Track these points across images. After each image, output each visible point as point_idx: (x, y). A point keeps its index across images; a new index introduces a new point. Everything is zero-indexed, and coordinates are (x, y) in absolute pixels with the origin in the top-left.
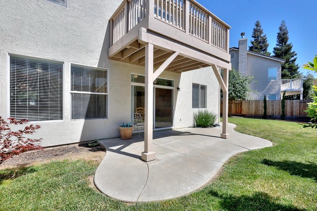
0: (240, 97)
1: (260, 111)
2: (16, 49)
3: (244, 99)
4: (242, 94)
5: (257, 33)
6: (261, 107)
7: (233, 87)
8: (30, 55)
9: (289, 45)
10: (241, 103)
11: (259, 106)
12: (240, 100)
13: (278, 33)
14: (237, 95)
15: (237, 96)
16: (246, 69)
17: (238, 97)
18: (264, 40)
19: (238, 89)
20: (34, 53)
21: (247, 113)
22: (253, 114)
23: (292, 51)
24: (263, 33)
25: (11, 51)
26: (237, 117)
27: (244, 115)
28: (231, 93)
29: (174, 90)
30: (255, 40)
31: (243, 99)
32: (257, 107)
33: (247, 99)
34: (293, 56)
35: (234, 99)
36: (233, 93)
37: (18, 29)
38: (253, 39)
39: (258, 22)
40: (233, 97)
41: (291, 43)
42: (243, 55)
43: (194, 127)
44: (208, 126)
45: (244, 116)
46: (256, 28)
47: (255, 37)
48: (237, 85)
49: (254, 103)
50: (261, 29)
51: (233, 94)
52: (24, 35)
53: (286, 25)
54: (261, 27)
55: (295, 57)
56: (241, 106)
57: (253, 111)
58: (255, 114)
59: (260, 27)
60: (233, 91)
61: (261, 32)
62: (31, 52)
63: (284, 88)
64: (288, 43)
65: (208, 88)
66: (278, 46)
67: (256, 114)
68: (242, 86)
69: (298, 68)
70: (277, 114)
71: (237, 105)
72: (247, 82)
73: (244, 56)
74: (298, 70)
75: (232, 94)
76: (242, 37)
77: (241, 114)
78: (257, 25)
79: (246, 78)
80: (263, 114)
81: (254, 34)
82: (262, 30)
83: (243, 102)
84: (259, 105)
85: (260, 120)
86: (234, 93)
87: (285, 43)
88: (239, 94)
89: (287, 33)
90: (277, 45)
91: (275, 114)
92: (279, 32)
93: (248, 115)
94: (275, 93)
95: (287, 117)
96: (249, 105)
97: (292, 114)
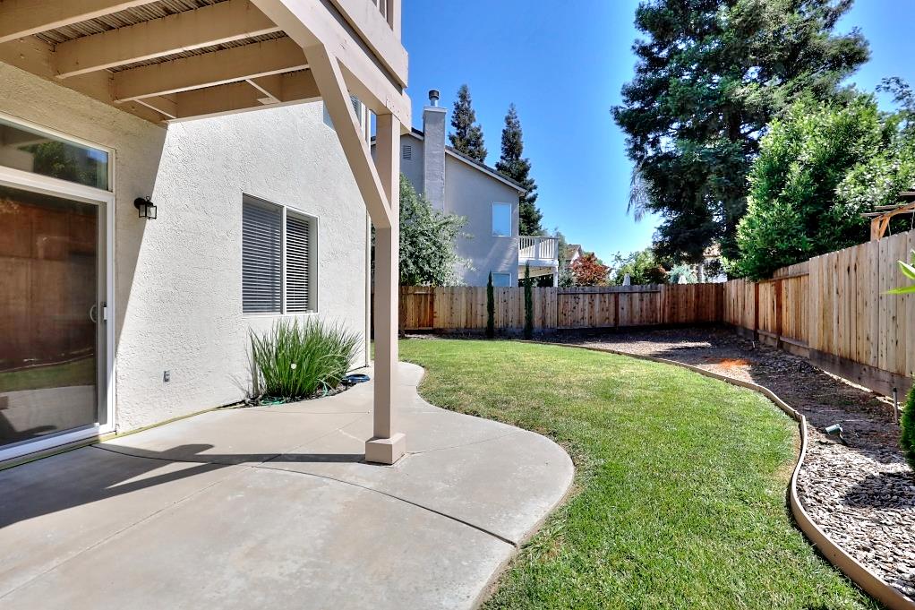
0: (430, 278)
1: (479, 317)
3: (439, 283)
4: (435, 268)
5: (463, 116)
6: (479, 307)
7: (410, 244)
9: (523, 163)
10: (433, 295)
11: (477, 304)
12: (429, 284)
13: (504, 131)
14: (421, 269)
15: (423, 273)
16: (442, 196)
17: (423, 276)
18: (479, 138)
19: (424, 252)
21: (447, 325)
22: (463, 326)
23: (528, 178)
24: (474, 121)
26: (420, 336)
27: (440, 329)
28: (405, 261)
29: (109, 206)
30: (458, 133)
31: (439, 281)
32: (470, 305)
33: (447, 283)
34: (530, 191)
35: (413, 283)
36: (410, 262)
38: (454, 131)
39: (465, 89)
40: (411, 275)
41: (527, 160)
42: (434, 156)
43: (253, 401)
44: (321, 386)
45: (441, 333)
46: (460, 103)
47: (458, 127)
48: (421, 239)
49: (463, 295)
50: (471, 109)
51: (412, 266)
53: (517, 115)
54: (471, 104)
55: (534, 192)
56: (432, 303)
57: (461, 320)
58: (465, 328)
59: (469, 102)
60: (411, 255)
61: (471, 118)
63: (524, 256)
64: (522, 158)
65: (322, 231)
66: (504, 162)
67: (469, 326)
68: (434, 244)
69: (540, 217)
70: (515, 324)
71: (420, 303)
72: (446, 234)
73: (437, 160)
74: (540, 223)
75: (407, 266)
76: (433, 104)
77: (431, 328)
78: (463, 97)
79: (445, 221)
80: (485, 325)
81: (457, 117)
82: (474, 112)
83: (436, 291)
84: (476, 300)
85: (480, 342)
86: (414, 263)
87: (518, 156)
88: (426, 268)
89: (520, 136)
90: (502, 158)
91: (510, 324)
92: (505, 128)
93: (449, 331)
94: (506, 269)
95: (535, 330)
96: (451, 299)
97: (543, 323)
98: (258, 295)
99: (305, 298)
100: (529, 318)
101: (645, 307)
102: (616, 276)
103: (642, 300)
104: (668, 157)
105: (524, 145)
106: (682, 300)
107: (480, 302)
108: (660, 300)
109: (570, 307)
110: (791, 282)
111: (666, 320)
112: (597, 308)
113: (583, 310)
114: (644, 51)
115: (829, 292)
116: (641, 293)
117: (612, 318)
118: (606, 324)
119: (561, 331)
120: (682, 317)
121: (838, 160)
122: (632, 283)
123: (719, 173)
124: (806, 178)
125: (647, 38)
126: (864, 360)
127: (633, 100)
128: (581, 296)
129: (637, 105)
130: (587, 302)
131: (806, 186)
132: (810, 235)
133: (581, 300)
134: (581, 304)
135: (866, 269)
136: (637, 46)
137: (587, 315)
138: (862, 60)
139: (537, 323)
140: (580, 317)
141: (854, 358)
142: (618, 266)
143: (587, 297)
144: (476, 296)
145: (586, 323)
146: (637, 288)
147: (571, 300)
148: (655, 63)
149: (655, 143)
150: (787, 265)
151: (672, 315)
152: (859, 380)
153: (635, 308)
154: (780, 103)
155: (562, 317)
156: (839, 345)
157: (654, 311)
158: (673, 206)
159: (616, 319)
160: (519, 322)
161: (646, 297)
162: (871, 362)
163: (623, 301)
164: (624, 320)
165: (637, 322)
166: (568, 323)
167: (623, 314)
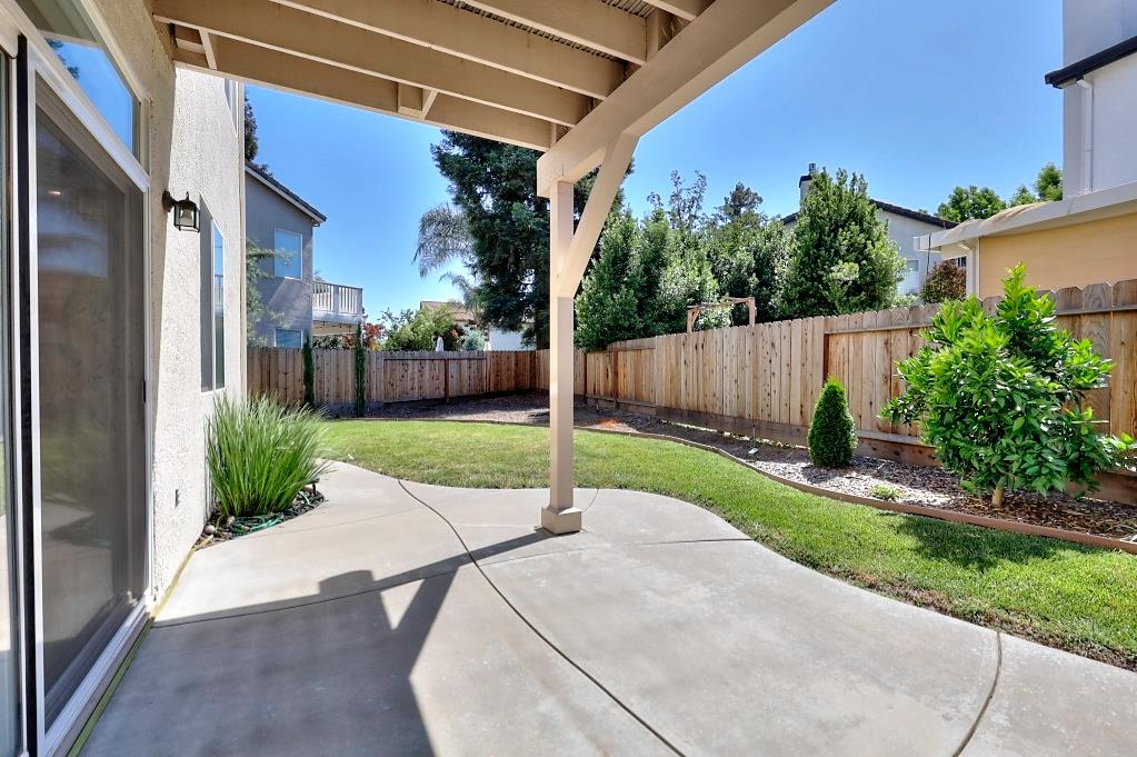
29: (146, 203)
63: (320, 310)
94: (298, 324)
100: (360, 391)
101: (472, 374)
103: (470, 368)
105: (258, 143)
106: (505, 368)
107: (282, 369)
108: (486, 367)
109: (398, 375)
110: (630, 354)
111: (492, 389)
112: (427, 376)
113: (412, 380)
115: (677, 362)
116: (469, 359)
117: (442, 388)
118: (436, 396)
119: (388, 405)
120: (505, 386)
126: (710, 409)
128: (410, 363)
130: (416, 370)
132: (640, 316)
133: (410, 367)
134: (410, 372)
135: (712, 347)
137: (416, 385)
140: (409, 387)
141: (702, 409)
142: (388, 325)
143: (417, 364)
144: (277, 361)
145: (416, 395)
147: (399, 367)
150: (625, 340)
151: (496, 385)
152: (706, 425)
153: (464, 376)
155: (389, 388)
156: (686, 401)
157: (481, 379)
159: (446, 389)
160: (338, 396)
161: (474, 367)
162: (717, 411)
163: (453, 368)
164: (453, 392)
165: (465, 391)
166: (396, 394)
167: (453, 383)
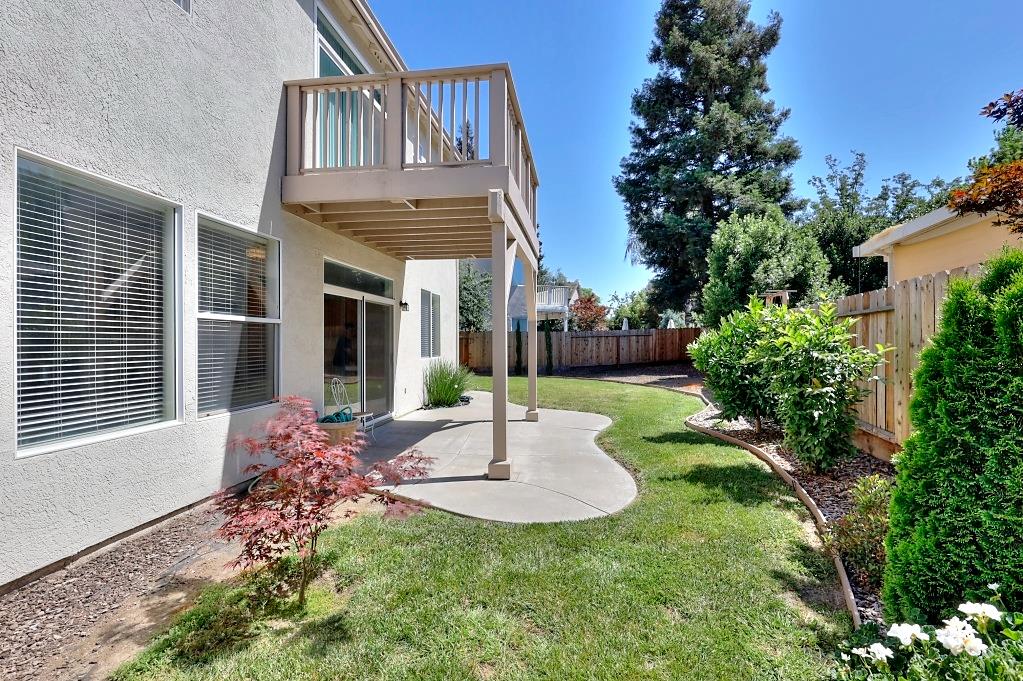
2: (45, 139)
8: (89, 171)
20: (101, 165)
21: (480, 365)
25: (30, 145)
27: (475, 369)
29: (394, 308)
37: (53, 56)
43: (427, 407)
52: (73, 88)
62: (93, 159)
65: (441, 303)
80: (513, 364)
93: (482, 370)
95: (554, 368)
96: (484, 342)
97: (560, 362)
98: (425, 352)
99: (437, 352)
100: (550, 358)
101: (640, 348)
102: (614, 316)
103: (638, 342)
104: (660, 225)
106: (669, 342)
108: (652, 341)
109: (581, 348)
111: (657, 359)
112: (602, 349)
113: (592, 351)
114: (638, 132)
116: (637, 336)
117: (615, 356)
118: (610, 363)
119: (573, 369)
120: (669, 356)
121: (757, 255)
122: (630, 328)
123: (695, 244)
124: (738, 265)
125: (642, 124)
127: (630, 172)
128: (590, 339)
129: (633, 176)
130: (595, 344)
131: (737, 270)
133: (590, 343)
134: (590, 346)
136: (633, 127)
137: (594, 355)
138: (796, 158)
139: (555, 363)
140: (589, 356)
142: (615, 305)
143: (595, 339)
145: (594, 362)
146: (634, 331)
147: (581, 342)
148: (648, 143)
149: (647, 212)
151: (661, 355)
153: (631, 349)
154: (737, 192)
155: (574, 356)
157: (647, 351)
158: (662, 263)
159: (618, 358)
161: (642, 339)
163: (623, 342)
164: (624, 359)
165: (634, 360)
166: (579, 361)
167: (623, 353)
